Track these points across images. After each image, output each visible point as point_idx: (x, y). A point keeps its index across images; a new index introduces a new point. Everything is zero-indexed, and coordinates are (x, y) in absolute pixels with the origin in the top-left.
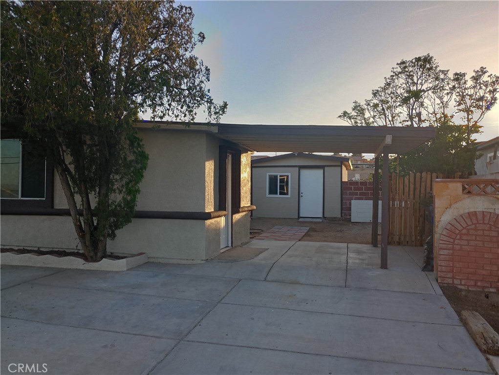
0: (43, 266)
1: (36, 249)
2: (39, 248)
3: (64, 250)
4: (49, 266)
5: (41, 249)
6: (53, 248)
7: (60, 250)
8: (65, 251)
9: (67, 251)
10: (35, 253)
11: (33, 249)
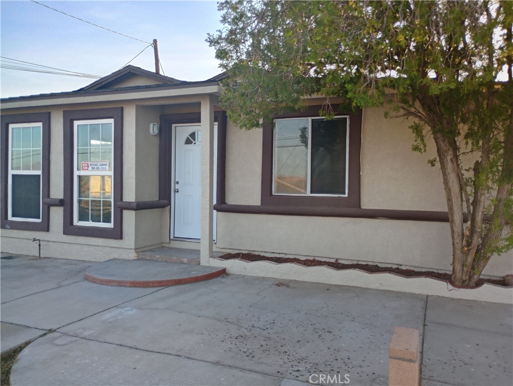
0: (380, 288)
1: (333, 261)
2: (337, 260)
3: (375, 264)
4: (390, 289)
5: (339, 261)
6: (358, 261)
7: (370, 264)
8: (377, 266)
9: (380, 265)
10: (329, 265)
11: (327, 260)
